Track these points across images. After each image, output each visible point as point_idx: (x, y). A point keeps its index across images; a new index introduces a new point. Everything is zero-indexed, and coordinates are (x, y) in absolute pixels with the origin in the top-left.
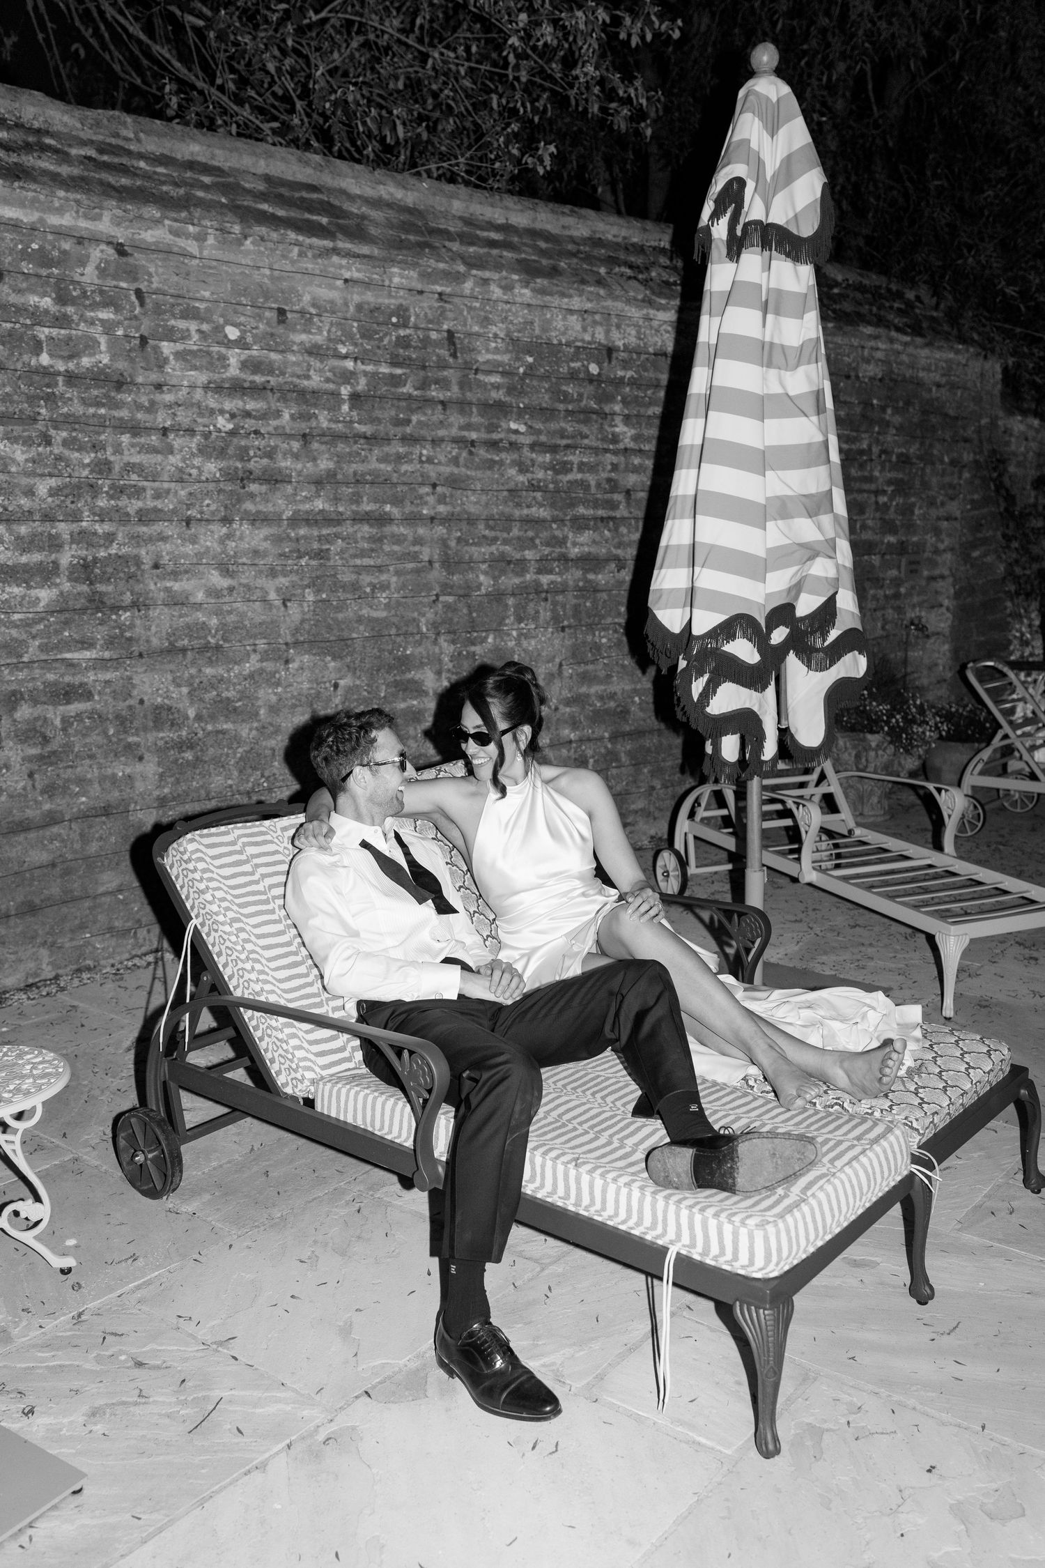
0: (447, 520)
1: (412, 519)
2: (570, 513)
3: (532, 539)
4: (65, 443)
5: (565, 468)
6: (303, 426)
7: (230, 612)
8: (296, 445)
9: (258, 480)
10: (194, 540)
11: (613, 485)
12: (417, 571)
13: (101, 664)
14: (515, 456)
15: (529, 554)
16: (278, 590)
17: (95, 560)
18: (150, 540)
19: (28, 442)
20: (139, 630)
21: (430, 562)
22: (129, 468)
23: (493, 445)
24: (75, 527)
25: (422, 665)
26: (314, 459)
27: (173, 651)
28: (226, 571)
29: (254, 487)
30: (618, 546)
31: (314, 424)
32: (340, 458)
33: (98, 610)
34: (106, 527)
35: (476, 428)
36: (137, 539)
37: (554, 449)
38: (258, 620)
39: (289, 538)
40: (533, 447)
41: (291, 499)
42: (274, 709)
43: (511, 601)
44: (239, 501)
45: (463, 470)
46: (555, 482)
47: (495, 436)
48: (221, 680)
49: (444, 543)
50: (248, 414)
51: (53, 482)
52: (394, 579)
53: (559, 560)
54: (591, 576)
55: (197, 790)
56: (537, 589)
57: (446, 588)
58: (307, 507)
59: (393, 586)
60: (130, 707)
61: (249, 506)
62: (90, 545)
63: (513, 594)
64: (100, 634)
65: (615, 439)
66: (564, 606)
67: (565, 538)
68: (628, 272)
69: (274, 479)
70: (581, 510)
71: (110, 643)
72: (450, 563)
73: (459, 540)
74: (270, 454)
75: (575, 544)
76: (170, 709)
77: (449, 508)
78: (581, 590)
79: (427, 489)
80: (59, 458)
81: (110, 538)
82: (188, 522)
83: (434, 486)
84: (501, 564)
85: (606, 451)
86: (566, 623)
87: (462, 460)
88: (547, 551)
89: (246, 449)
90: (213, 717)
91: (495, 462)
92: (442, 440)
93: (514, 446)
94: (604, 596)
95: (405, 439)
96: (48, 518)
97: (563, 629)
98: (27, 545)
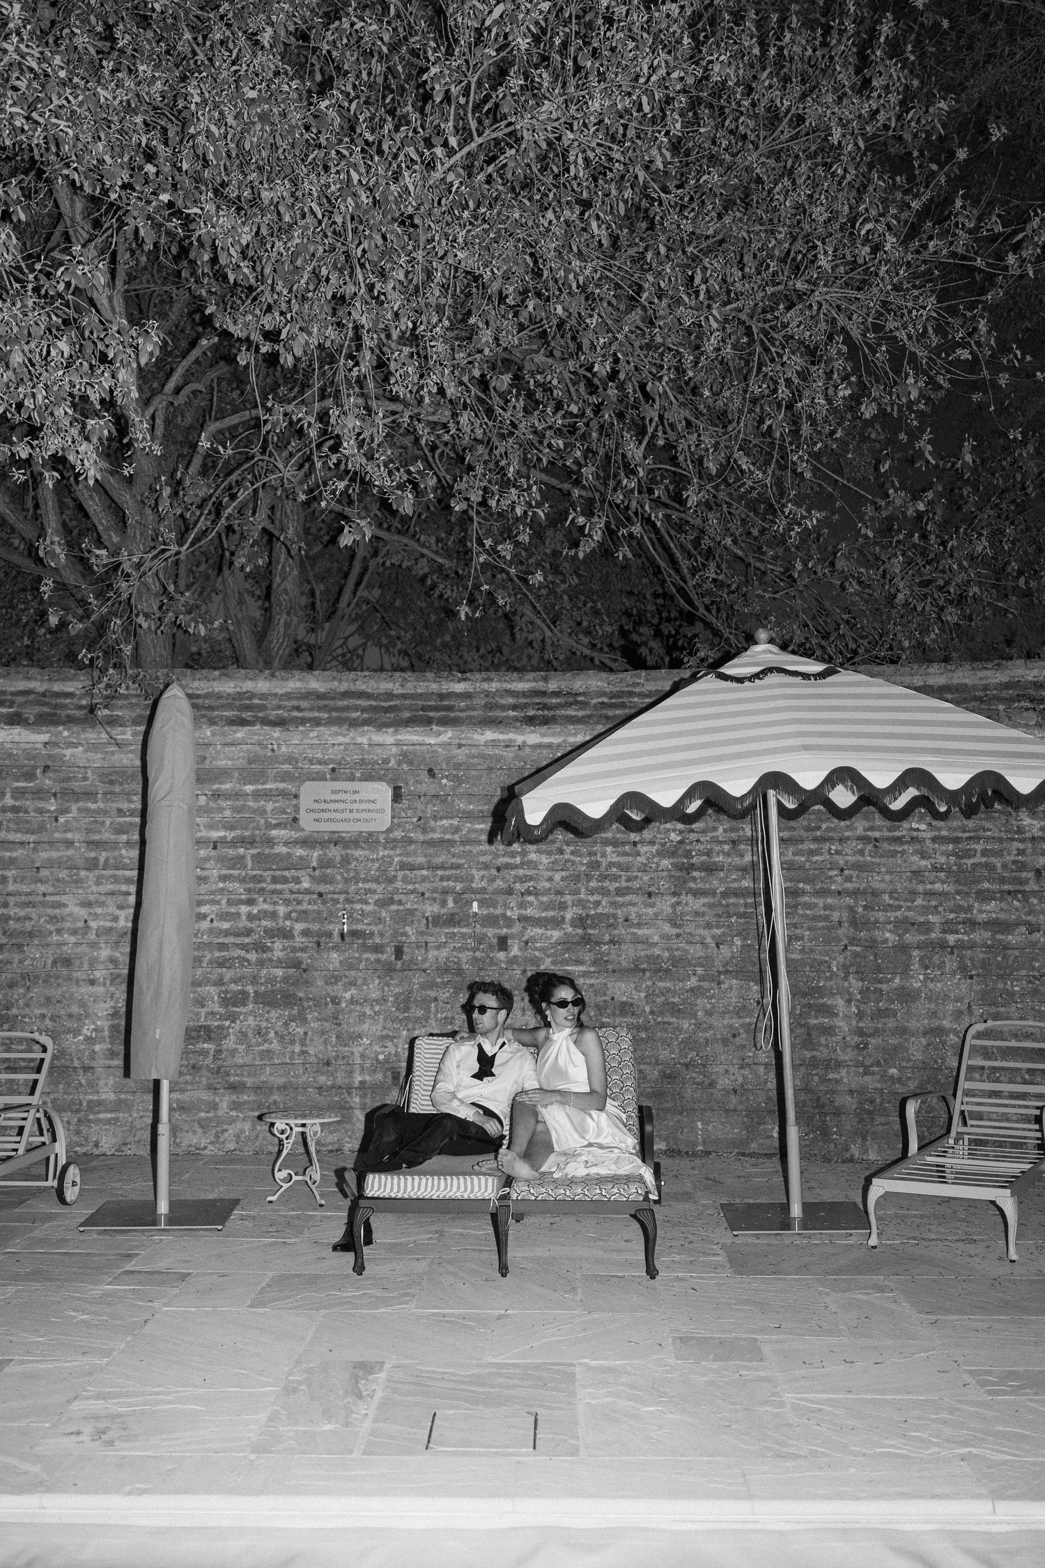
0: (855, 893)
1: (823, 893)
2: (975, 888)
3: (936, 907)
4: (572, 853)
5: (969, 854)
6: (734, 835)
7: (678, 949)
8: (727, 847)
9: (697, 869)
10: (652, 905)
11: (1022, 867)
12: (829, 928)
13: (586, 974)
14: (918, 847)
15: (933, 918)
16: (713, 937)
17: (588, 916)
18: (624, 905)
19: (550, 853)
20: (613, 956)
21: (840, 923)
22: (611, 865)
23: (898, 840)
24: (576, 897)
25: (833, 995)
26: (742, 856)
27: (636, 969)
28: (675, 925)
29: (695, 874)
30: (1029, 913)
31: (741, 833)
33: (587, 943)
34: (596, 897)
35: (880, 829)
36: (615, 904)
37: (956, 840)
38: (697, 955)
39: (721, 904)
40: (934, 840)
41: (721, 880)
42: (709, 1013)
43: (915, 953)
44: (685, 882)
45: (869, 858)
46: (960, 865)
47: (897, 834)
48: (669, 990)
49: (851, 909)
51: (564, 874)
52: (807, 933)
53: (964, 923)
54: (999, 937)
55: (649, 1057)
56: (943, 945)
57: (853, 941)
58: (736, 885)
59: (806, 937)
60: (605, 1001)
61: (692, 885)
62: (584, 907)
63: (918, 947)
64: (588, 957)
65: (1020, 830)
66: (972, 959)
67: (970, 909)
68: (1027, 704)
69: (710, 869)
70: (986, 885)
71: (594, 963)
72: (854, 922)
73: (865, 907)
74: (708, 853)
75: (981, 912)
76: (632, 1005)
77: (857, 886)
78: (988, 947)
79: (835, 873)
80: (568, 861)
81: (597, 903)
82: (650, 895)
83: (842, 870)
84: (904, 925)
85: (1012, 839)
86: (974, 972)
87: (867, 853)
88: (952, 916)
89: (690, 851)
90: (662, 1013)
91: (897, 852)
92: (848, 838)
93: (916, 840)
94: (1016, 952)
95: (815, 840)
96: (558, 893)
97: (971, 977)
98: (547, 907)
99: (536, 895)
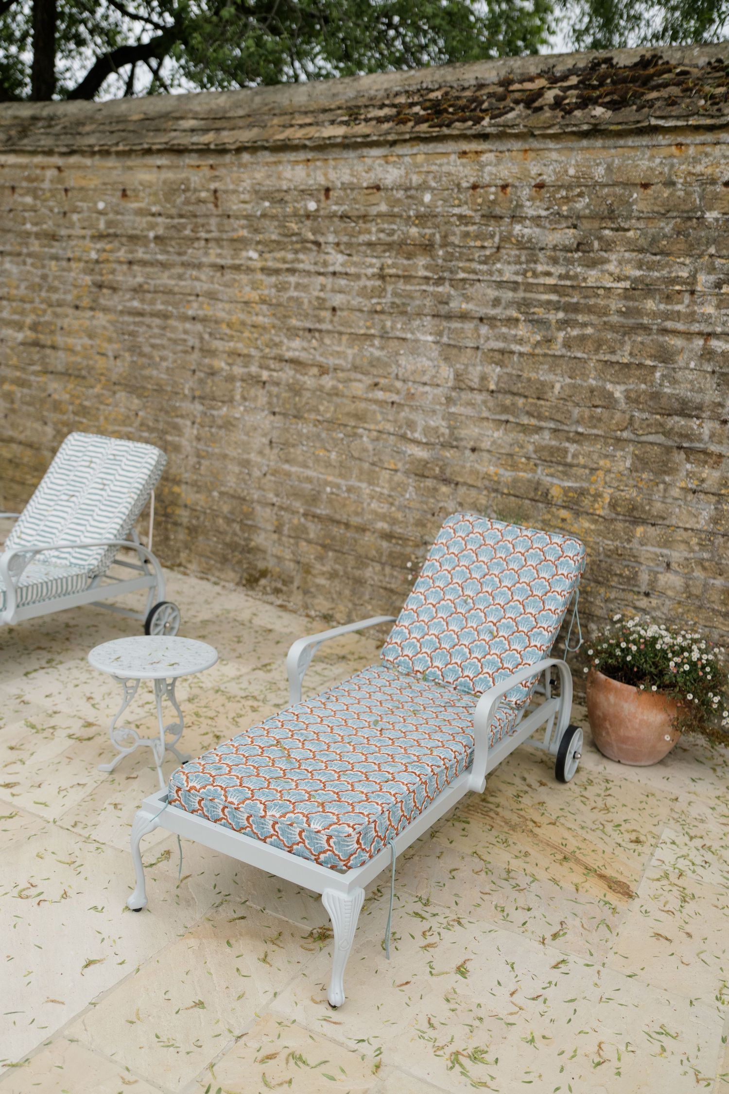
0: (204, 320)
1: (183, 317)
2: (286, 323)
3: (256, 340)
5: (285, 287)
6: (130, 256)
7: (91, 359)
8: (125, 267)
9: (106, 287)
10: (78, 318)
11: (322, 304)
12: (185, 352)
14: (251, 277)
15: (253, 352)
16: (112, 351)
17: (39, 322)
18: (60, 315)
20: (52, 360)
21: (193, 348)
23: (237, 268)
24: (32, 305)
25: (183, 416)
26: (135, 277)
27: (65, 373)
28: (90, 337)
29: (104, 291)
30: (322, 354)
31: (135, 255)
32: (148, 276)
33: (37, 346)
34: (44, 306)
35: (227, 256)
36: (56, 315)
37: (277, 272)
38: (102, 366)
39: (119, 321)
43: (239, 385)
44: (98, 298)
45: (217, 286)
46: (278, 299)
47: (237, 262)
49: (201, 336)
50: (104, 250)
51: (26, 283)
52: (171, 355)
53: (275, 359)
54: (298, 376)
56: (258, 380)
57: (199, 366)
59: (170, 360)
60: (46, 398)
61: (102, 302)
62: (37, 315)
63: (241, 379)
64: (37, 358)
65: (326, 264)
66: (277, 396)
67: (280, 343)
69: (114, 287)
70: (295, 321)
73: (209, 335)
74: (113, 272)
75: (289, 349)
76: (61, 403)
77: (206, 313)
78: (290, 385)
79: (192, 298)
80: (28, 272)
81: (45, 312)
82: (77, 308)
83: (198, 296)
84: (234, 356)
85: (318, 273)
86: (277, 409)
87: (215, 280)
88: (267, 350)
89: (102, 270)
90: (78, 414)
91: (236, 281)
92: (204, 265)
93: (250, 270)
95: (183, 264)
97: (274, 414)
98: (15, 312)
99: (8, 300)
